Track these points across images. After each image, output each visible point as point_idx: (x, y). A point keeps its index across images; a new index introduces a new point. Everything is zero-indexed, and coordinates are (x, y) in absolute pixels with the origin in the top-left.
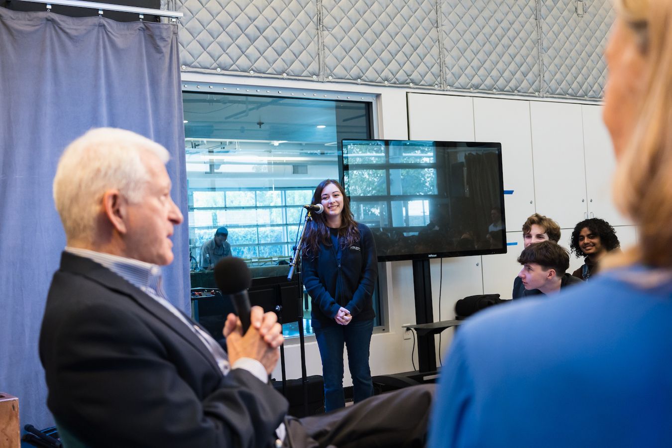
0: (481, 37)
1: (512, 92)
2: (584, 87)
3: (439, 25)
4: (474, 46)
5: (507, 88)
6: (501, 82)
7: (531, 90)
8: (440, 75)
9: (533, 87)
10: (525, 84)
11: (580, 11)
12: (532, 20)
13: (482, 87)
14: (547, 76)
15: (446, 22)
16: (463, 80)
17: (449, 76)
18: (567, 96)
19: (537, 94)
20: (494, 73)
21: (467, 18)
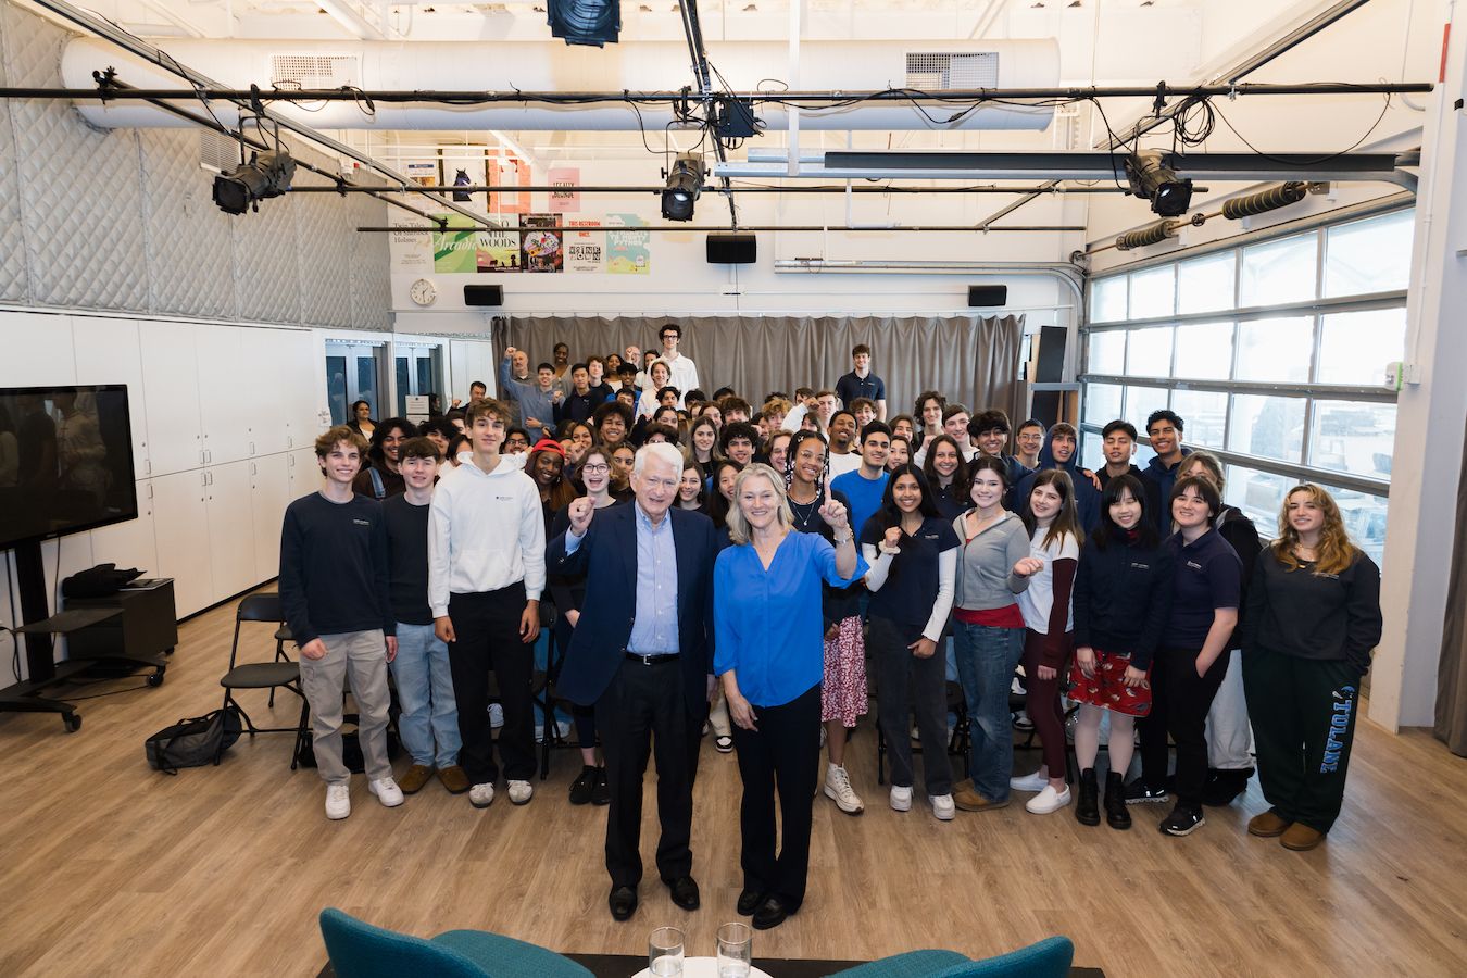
0: (77, 239)
1: (117, 308)
2: (196, 304)
3: (23, 217)
4: (70, 250)
5: (112, 304)
6: (103, 298)
7: (138, 307)
8: (27, 287)
9: (142, 302)
10: (131, 300)
11: (188, 210)
12: (136, 218)
13: (81, 303)
14: (156, 290)
15: (32, 216)
16: (56, 294)
17: (39, 289)
18: (179, 314)
19: (145, 311)
20: (96, 285)
21: (58, 212)
